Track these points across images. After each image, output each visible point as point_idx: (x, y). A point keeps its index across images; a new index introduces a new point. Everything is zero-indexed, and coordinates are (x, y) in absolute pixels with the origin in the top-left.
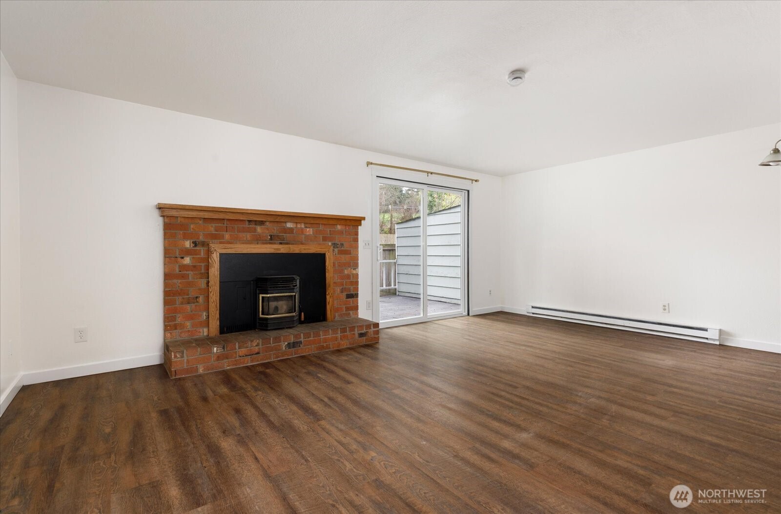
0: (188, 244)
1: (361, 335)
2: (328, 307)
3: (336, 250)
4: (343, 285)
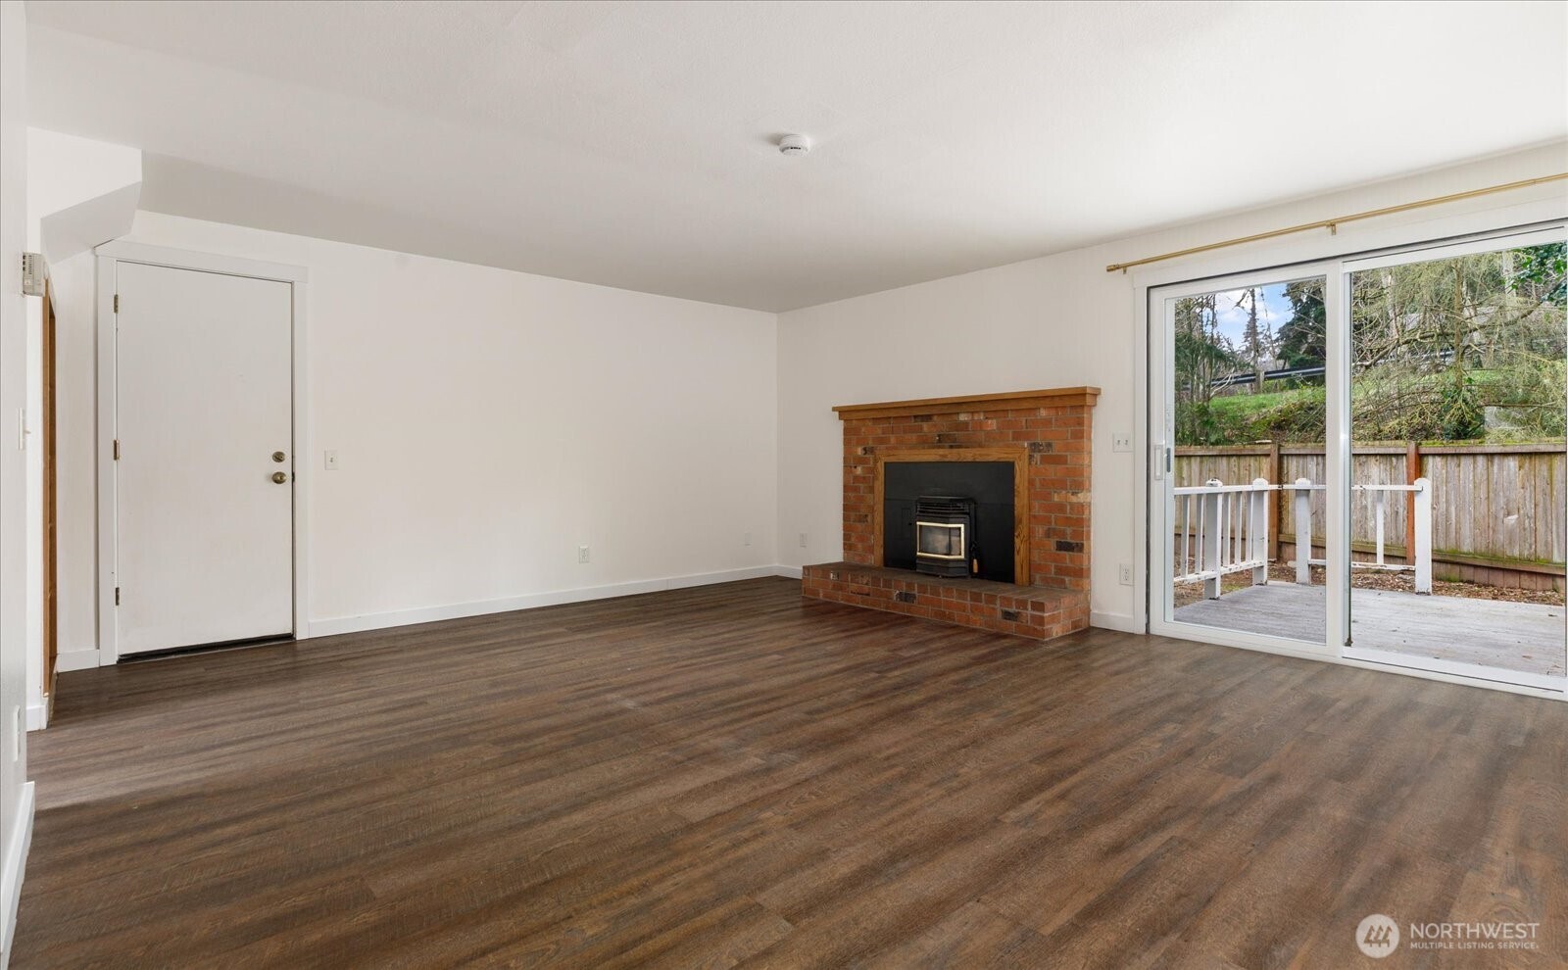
0: (860, 451)
1: (1008, 615)
2: (1018, 559)
3: (1037, 456)
4: (1050, 523)
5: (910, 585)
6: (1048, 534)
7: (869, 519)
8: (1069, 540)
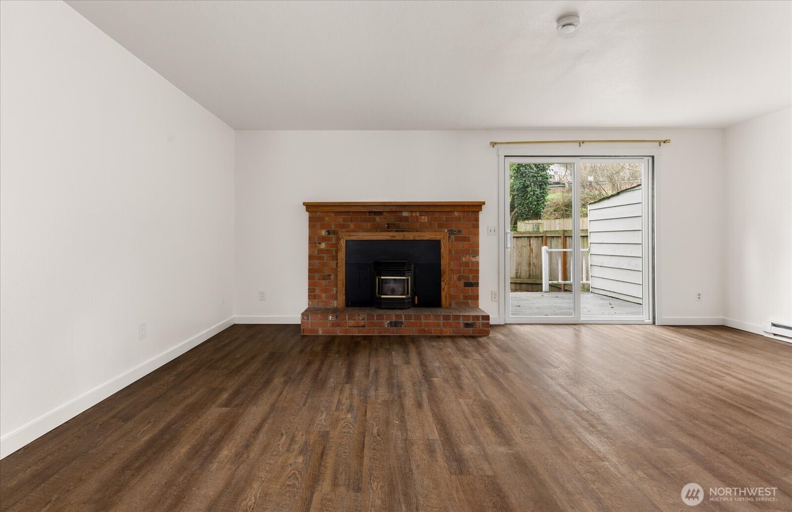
0: (323, 233)
1: (467, 325)
2: (443, 294)
3: (453, 237)
4: (460, 273)
5: (397, 316)
6: (459, 279)
7: (332, 277)
8: (471, 281)
